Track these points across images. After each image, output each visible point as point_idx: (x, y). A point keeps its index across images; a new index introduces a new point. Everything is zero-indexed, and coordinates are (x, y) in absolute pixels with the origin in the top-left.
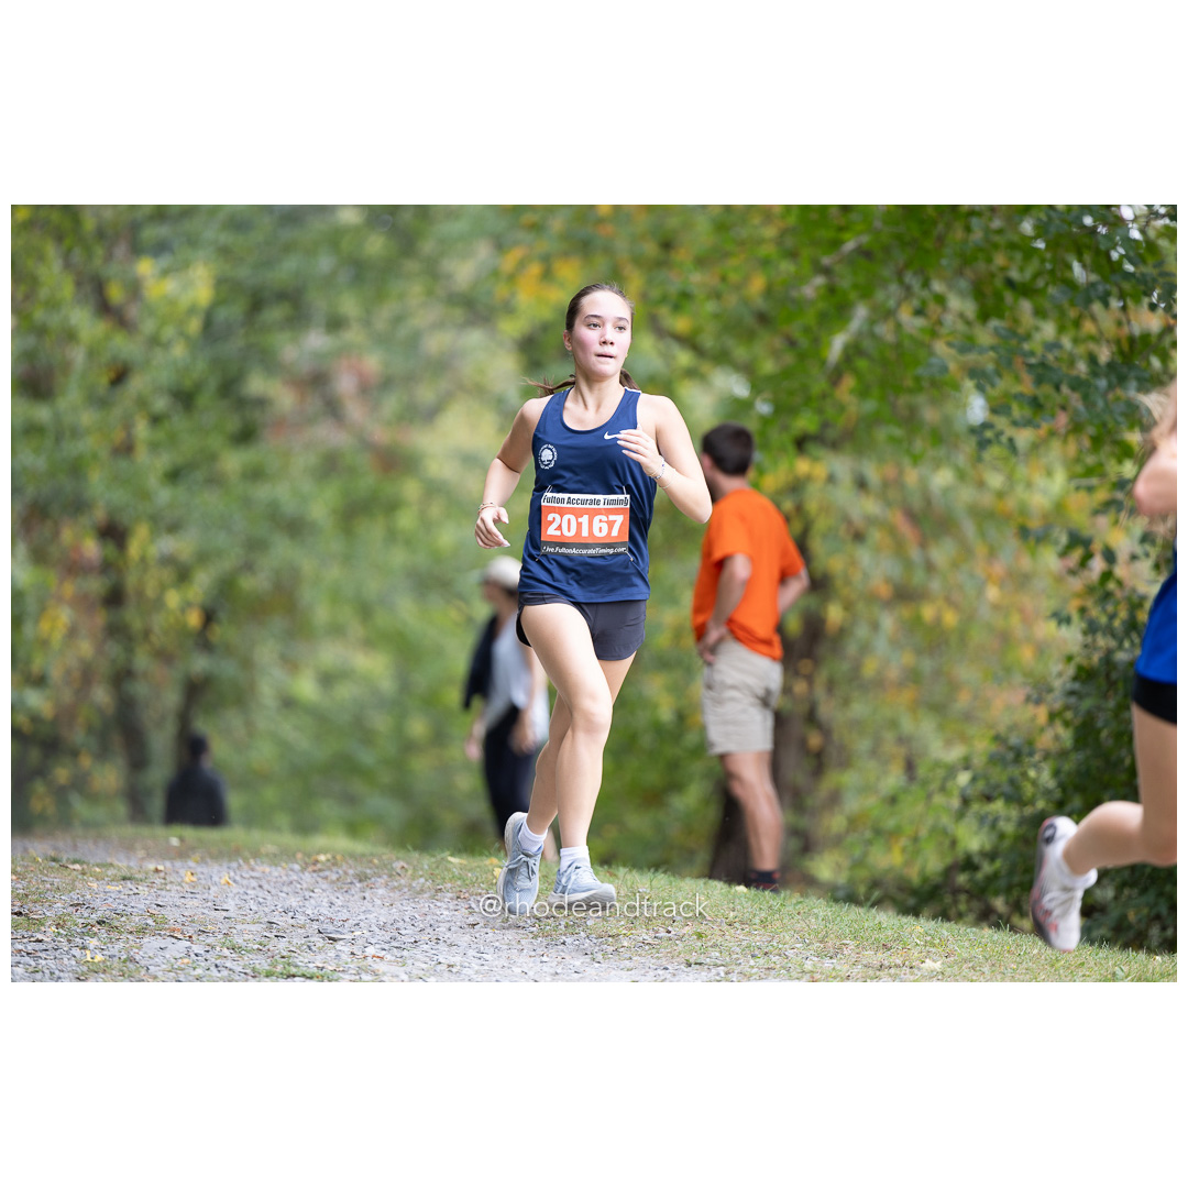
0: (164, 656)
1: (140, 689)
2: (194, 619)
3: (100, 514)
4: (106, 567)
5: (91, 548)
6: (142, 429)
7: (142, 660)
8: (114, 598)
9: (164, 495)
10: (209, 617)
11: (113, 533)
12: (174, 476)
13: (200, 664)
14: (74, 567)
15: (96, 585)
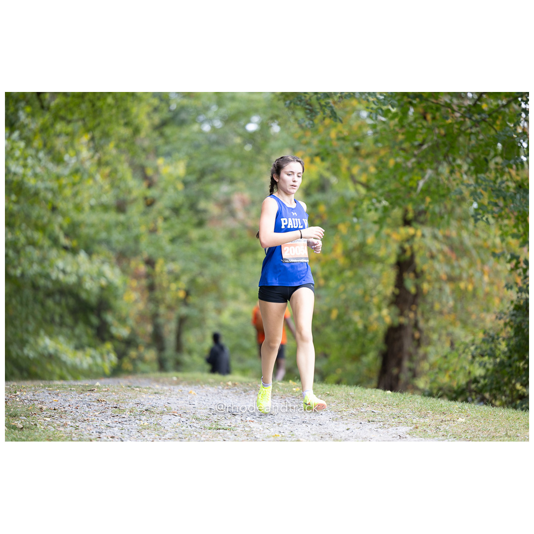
0: (170, 308)
1: (161, 320)
2: (181, 294)
3: (145, 255)
4: (148, 276)
5: (143, 268)
6: (160, 223)
7: (162, 310)
8: (151, 288)
9: (169, 248)
10: (188, 293)
11: (150, 263)
12: (173, 240)
13: (183, 311)
14: (137, 276)
15: (144, 282)
